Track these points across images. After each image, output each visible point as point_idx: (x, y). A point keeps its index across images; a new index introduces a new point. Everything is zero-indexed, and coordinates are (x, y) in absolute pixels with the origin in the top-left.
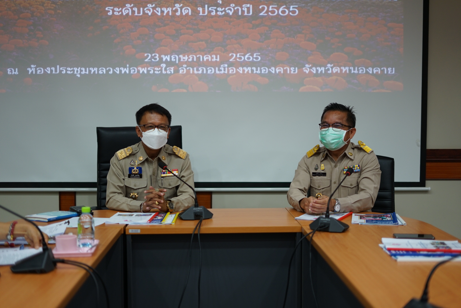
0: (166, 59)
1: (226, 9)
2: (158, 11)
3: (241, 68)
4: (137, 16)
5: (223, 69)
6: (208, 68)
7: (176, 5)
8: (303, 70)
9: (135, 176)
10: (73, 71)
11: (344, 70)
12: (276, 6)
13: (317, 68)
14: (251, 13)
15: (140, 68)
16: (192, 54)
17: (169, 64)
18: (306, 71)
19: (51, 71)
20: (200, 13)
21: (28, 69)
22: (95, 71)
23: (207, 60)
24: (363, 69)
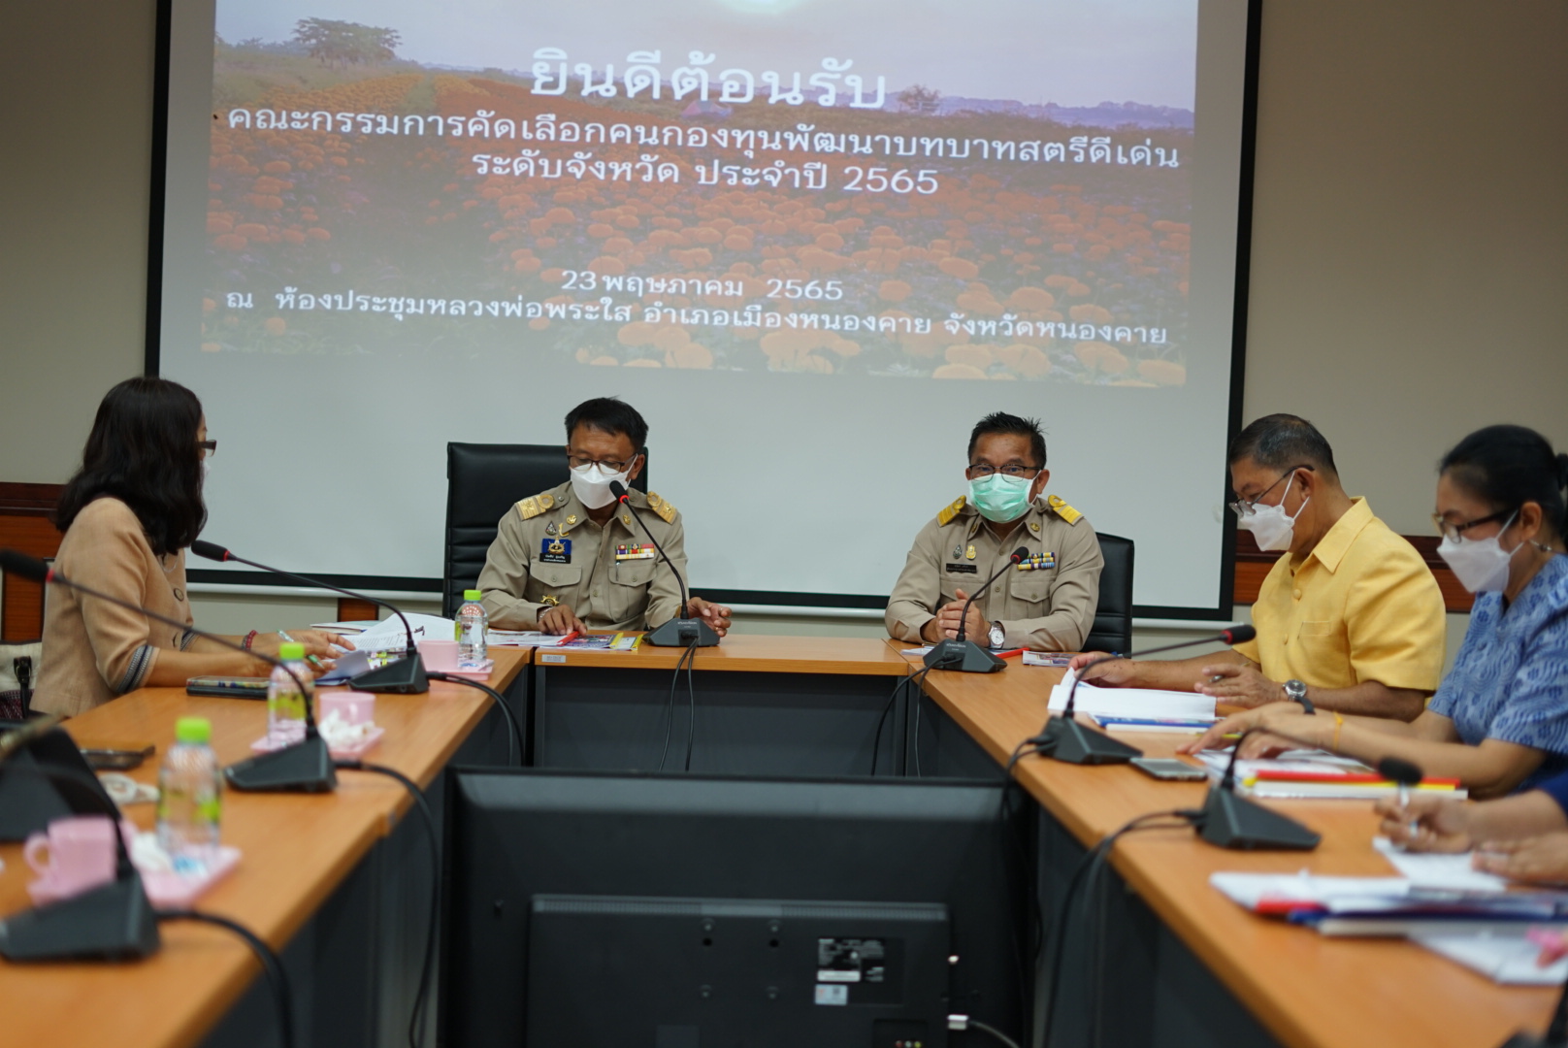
0: (614, 287)
1: (765, 171)
2: (599, 170)
3: (794, 316)
4: (547, 179)
5: (750, 316)
6: (715, 313)
7: (643, 157)
8: (944, 326)
10: (388, 304)
11: (1043, 330)
12: (884, 170)
13: (979, 323)
14: (823, 185)
15: (549, 306)
16: (677, 277)
17: (621, 297)
18: (952, 328)
19: (335, 303)
20: (699, 179)
21: (277, 296)
22: (440, 308)
23: (714, 293)
24: (1089, 330)
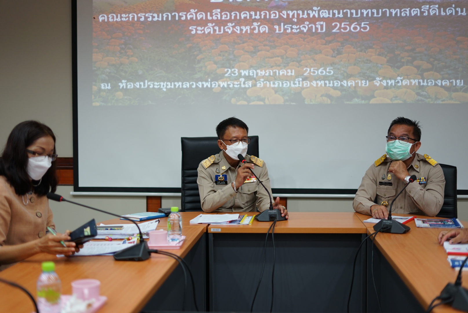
0: (245, 74)
1: (301, 26)
2: (237, 30)
3: (315, 82)
4: (218, 34)
5: (297, 83)
6: (284, 82)
7: (254, 24)
8: (374, 83)
9: (221, 183)
10: (160, 85)
11: (413, 83)
12: (348, 23)
13: (388, 81)
14: (324, 30)
15: (220, 83)
16: (269, 69)
17: (248, 78)
18: (377, 83)
19: (140, 85)
20: (276, 31)
21: (119, 84)
22: (179, 86)
23: (283, 74)
24: (432, 82)
